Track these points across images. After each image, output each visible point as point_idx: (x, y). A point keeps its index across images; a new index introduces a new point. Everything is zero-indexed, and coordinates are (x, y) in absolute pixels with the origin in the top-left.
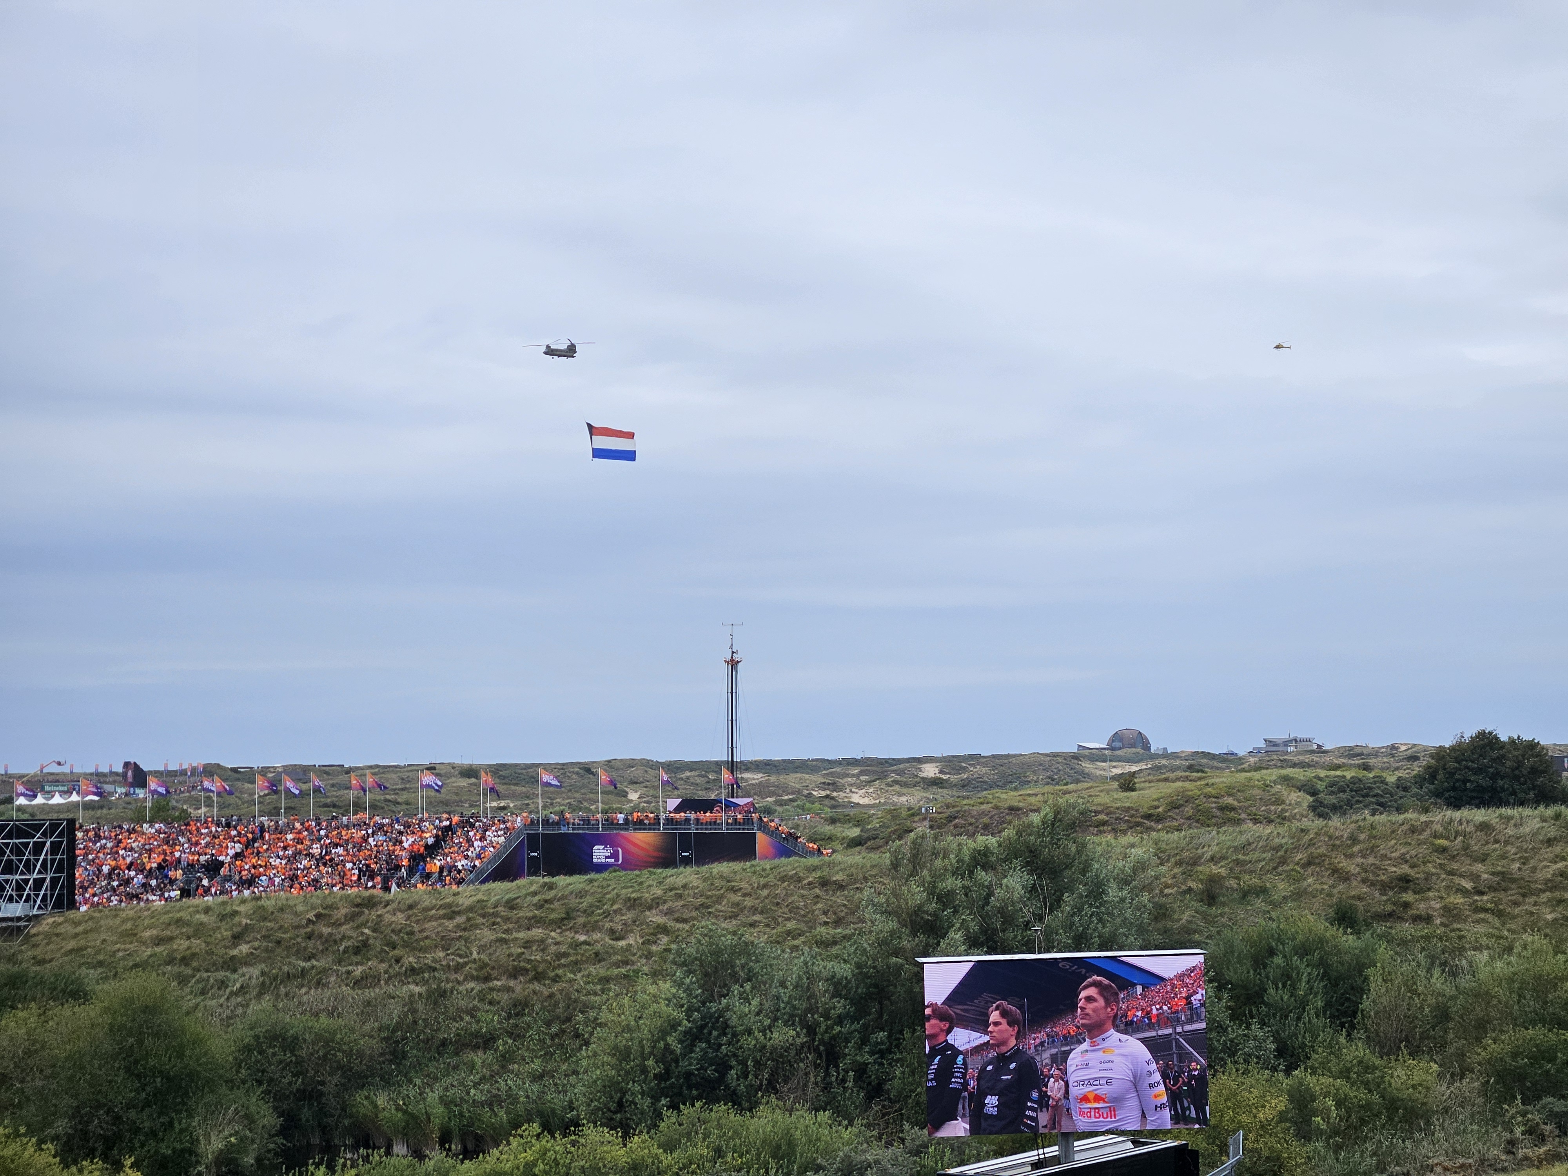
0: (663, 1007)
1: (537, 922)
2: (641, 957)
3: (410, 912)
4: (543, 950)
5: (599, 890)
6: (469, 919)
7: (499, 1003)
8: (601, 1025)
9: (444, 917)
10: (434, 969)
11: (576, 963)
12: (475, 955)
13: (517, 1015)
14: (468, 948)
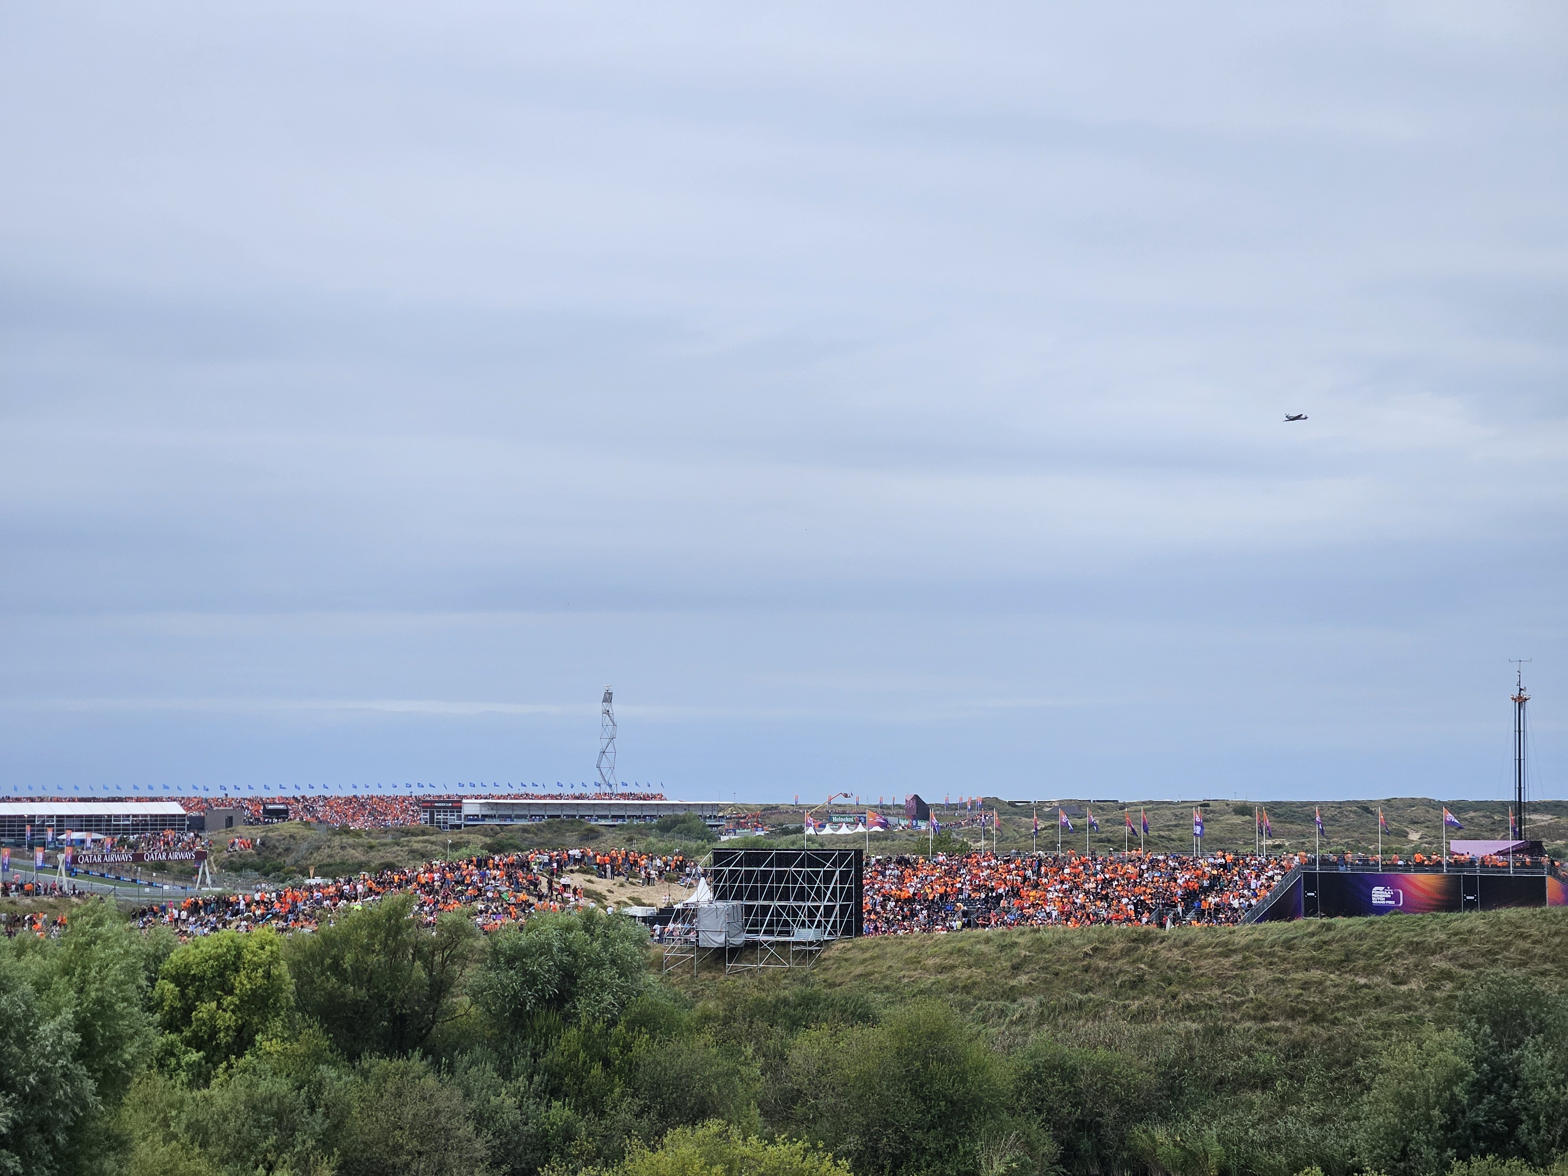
0: (1448, 1055)
1: (1315, 963)
2: (1424, 1003)
3: (1186, 949)
4: (1321, 992)
5: (1380, 933)
6: (1245, 958)
7: (1276, 1043)
8: (1382, 1071)
9: (1221, 954)
10: (1211, 1007)
11: (1356, 1006)
12: (1252, 995)
13: (1295, 1056)
14: (1245, 987)
